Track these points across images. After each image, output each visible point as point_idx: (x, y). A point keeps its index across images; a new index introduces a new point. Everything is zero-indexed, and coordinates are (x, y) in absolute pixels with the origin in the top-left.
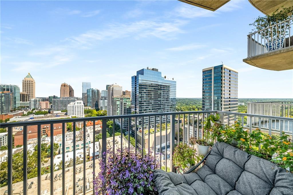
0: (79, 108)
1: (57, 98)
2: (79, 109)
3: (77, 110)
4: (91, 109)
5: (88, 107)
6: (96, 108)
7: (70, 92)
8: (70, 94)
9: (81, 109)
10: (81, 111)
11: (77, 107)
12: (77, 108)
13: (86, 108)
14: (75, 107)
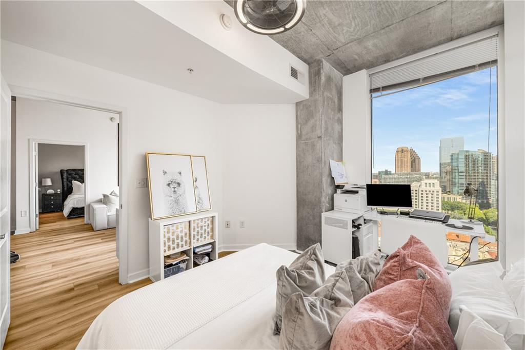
0: (430, 196)
1: (390, 174)
2: (430, 199)
3: (425, 198)
4: (464, 201)
5: (455, 197)
6: (480, 201)
7: (412, 162)
8: (412, 167)
9: (435, 199)
10: (435, 202)
11: (424, 193)
12: (425, 195)
13: (449, 198)
14: (420, 192)
